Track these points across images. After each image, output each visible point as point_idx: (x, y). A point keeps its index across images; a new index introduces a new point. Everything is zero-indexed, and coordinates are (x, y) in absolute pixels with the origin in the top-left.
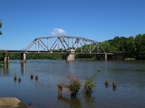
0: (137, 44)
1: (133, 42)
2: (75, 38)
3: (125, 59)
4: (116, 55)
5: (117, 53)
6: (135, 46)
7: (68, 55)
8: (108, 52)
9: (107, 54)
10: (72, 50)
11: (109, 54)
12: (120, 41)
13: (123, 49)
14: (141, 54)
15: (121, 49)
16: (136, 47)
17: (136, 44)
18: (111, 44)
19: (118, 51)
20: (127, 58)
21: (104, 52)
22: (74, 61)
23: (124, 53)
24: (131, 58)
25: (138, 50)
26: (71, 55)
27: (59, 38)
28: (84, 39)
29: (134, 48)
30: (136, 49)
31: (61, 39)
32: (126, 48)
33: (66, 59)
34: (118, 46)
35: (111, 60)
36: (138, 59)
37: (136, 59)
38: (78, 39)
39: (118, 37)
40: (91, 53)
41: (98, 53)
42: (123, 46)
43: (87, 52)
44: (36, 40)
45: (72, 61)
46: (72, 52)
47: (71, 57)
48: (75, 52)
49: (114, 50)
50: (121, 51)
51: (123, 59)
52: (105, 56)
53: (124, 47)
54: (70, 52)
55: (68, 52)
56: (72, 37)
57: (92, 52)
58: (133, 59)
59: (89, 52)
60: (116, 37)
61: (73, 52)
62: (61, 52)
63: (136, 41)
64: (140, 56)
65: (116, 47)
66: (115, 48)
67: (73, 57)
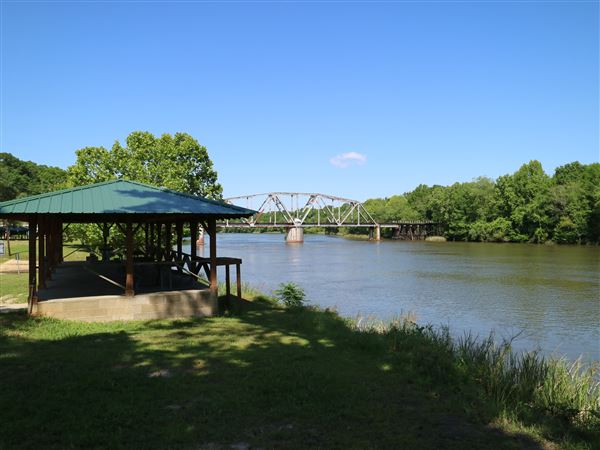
2: (307, 194)
3: (428, 239)
4: (404, 228)
5: (407, 225)
7: (288, 229)
9: (381, 229)
10: (297, 220)
11: (387, 226)
14: (453, 229)
15: (428, 215)
21: (373, 224)
22: (302, 242)
24: (437, 238)
26: (294, 230)
27: (271, 196)
28: (325, 197)
35: (395, 239)
37: (448, 240)
38: (313, 196)
39: (425, 187)
40: (339, 225)
41: (359, 225)
43: (332, 224)
45: (297, 242)
46: (296, 225)
47: (294, 235)
48: (303, 224)
51: (425, 238)
52: (375, 232)
54: (293, 224)
55: (288, 224)
57: (343, 224)
58: (442, 239)
59: (335, 223)
61: (299, 225)
62: (273, 224)
64: (453, 233)
67: (299, 235)
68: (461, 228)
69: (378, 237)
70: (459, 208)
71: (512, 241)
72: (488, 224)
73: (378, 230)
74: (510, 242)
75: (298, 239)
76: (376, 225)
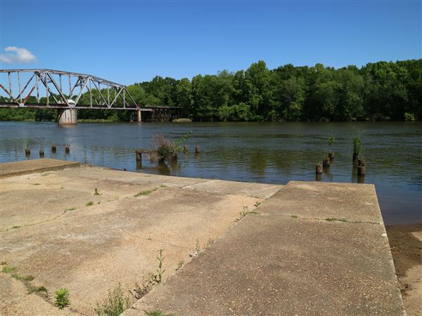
0: (195, 92)
1: (188, 90)
2: (75, 74)
3: (174, 121)
4: (157, 111)
5: (159, 109)
6: (191, 96)
7: (61, 111)
8: (143, 106)
9: (141, 112)
10: (70, 101)
11: (144, 110)
12: (165, 86)
13: (170, 101)
15: (165, 101)
16: (194, 98)
17: (193, 93)
18: (148, 91)
19: (160, 104)
20: (178, 118)
21: (136, 107)
22: (75, 124)
23: (172, 109)
24: (184, 119)
25: (196, 105)
26: (68, 111)
27: (37, 73)
28: (95, 79)
29: (190, 100)
30: (192, 102)
31: (43, 75)
32: (174, 99)
33: (57, 121)
34: (161, 94)
35: (150, 121)
36: (196, 119)
37: (193, 121)
38: (80, 78)
39: (160, 78)
40: (109, 107)
41: (125, 108)
42: (169, 96)
43: (102, 106)
45: (71, 124)
46: (70, 106)
47: (68, 117)
48: (77, 105)
49: (153, 102)
50: (167, 104)
51: (171, 120)
52: (137, 115)
53: (172, 98)
54: (67, 105)
55: (61, 105)
56: (68, 73)
57: (112, 106)
58: (188, 120)
59: (106, 106)
60: (157, 77)
61: (73, 106)
62: (46, 105)
63: (193, 88)
64: (201, 115)
65: (156, 96)
66: (156, 100)
67: (74, 117)
68: (208, 111)
69: (140, 120)
70: (206, 95)
71: (250, 121)
72: (230, 108)
74: (249, 121)
75: (74, 121)
76: (138, 108)
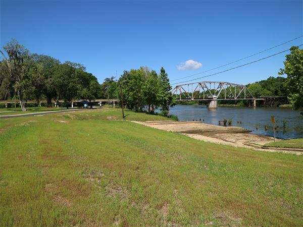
2: (218, 82)
3: (280, 106)
4: (268, 100)
5: (269, 98)
7: (210, 101)
8: (257, 96)
10: (215, 96)
11: (258, 99)
12: (276, 83)
13: (280, 92)
15: (276, 93)
18: (264, 87)
19: (271, 95)
20: (283, 104)
21: (252, 98)
22: (217, 108)
23: (280, 98)
24: (288, 105)
26: (213, 101)
27: (200, 84)
28: (228, 84)
31: (202, 85)
33: (208, 106)
34: (273, 88)
35: (262, 106)
38: (220, 84)
39: (273, 78)
40: (236, 99)
41: (245, 99)
43: (232, 98)
44: (177, 87)
45: (214, 108)
47: (213, 104)
48: (218, 98)
49: (266, 93)
50: (277, 95)
51: (278, 106)
52: (253, 102)
53: (281, 90)
54: (213, 98)
55: (210, 98)
56: (214, 82)
57: (238, 98)
59: (234, 98)
60: (270, 77)
61: (216, 99)
62: (202, 99)
65: (269, 90)
66: (268, 92)
67: (216, 104)
69: (255, 105)
73: (255, 101)
75: (215, 107)
76: (254, 98)
